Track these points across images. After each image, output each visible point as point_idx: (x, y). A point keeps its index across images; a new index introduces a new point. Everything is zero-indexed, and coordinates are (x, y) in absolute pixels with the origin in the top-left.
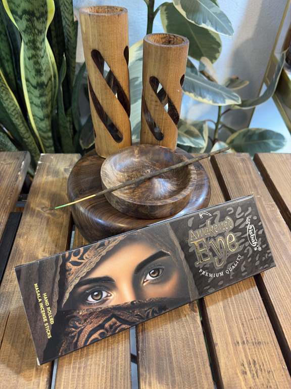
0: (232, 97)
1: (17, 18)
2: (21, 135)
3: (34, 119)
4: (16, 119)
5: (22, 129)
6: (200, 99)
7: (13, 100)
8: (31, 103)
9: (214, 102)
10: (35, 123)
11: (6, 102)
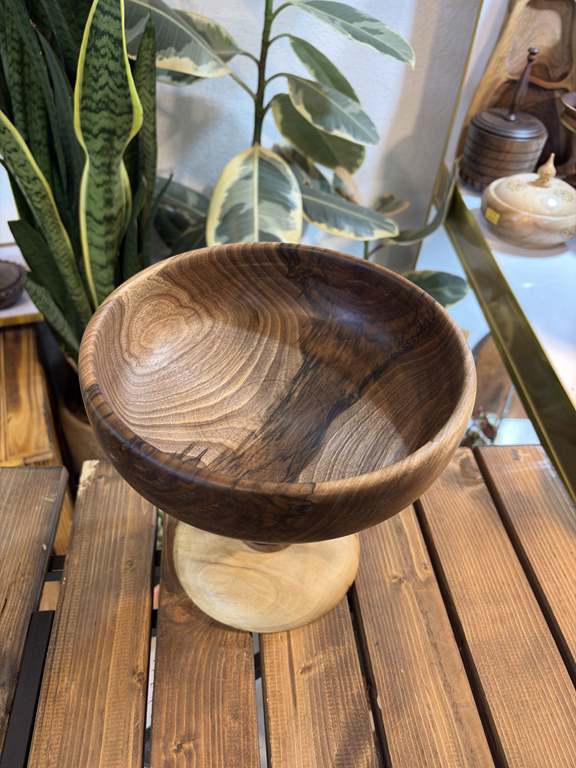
0: (385, 226)
1: (90, 136)
2: (70, 291)
3: (92, 267)
4: (67, 267)
5: (71, 281)
6: (335, 231)
7: (64, 240)
8: (90, 244)
9: (357, 235)
10: (93, 272)
11: (57, 244)
